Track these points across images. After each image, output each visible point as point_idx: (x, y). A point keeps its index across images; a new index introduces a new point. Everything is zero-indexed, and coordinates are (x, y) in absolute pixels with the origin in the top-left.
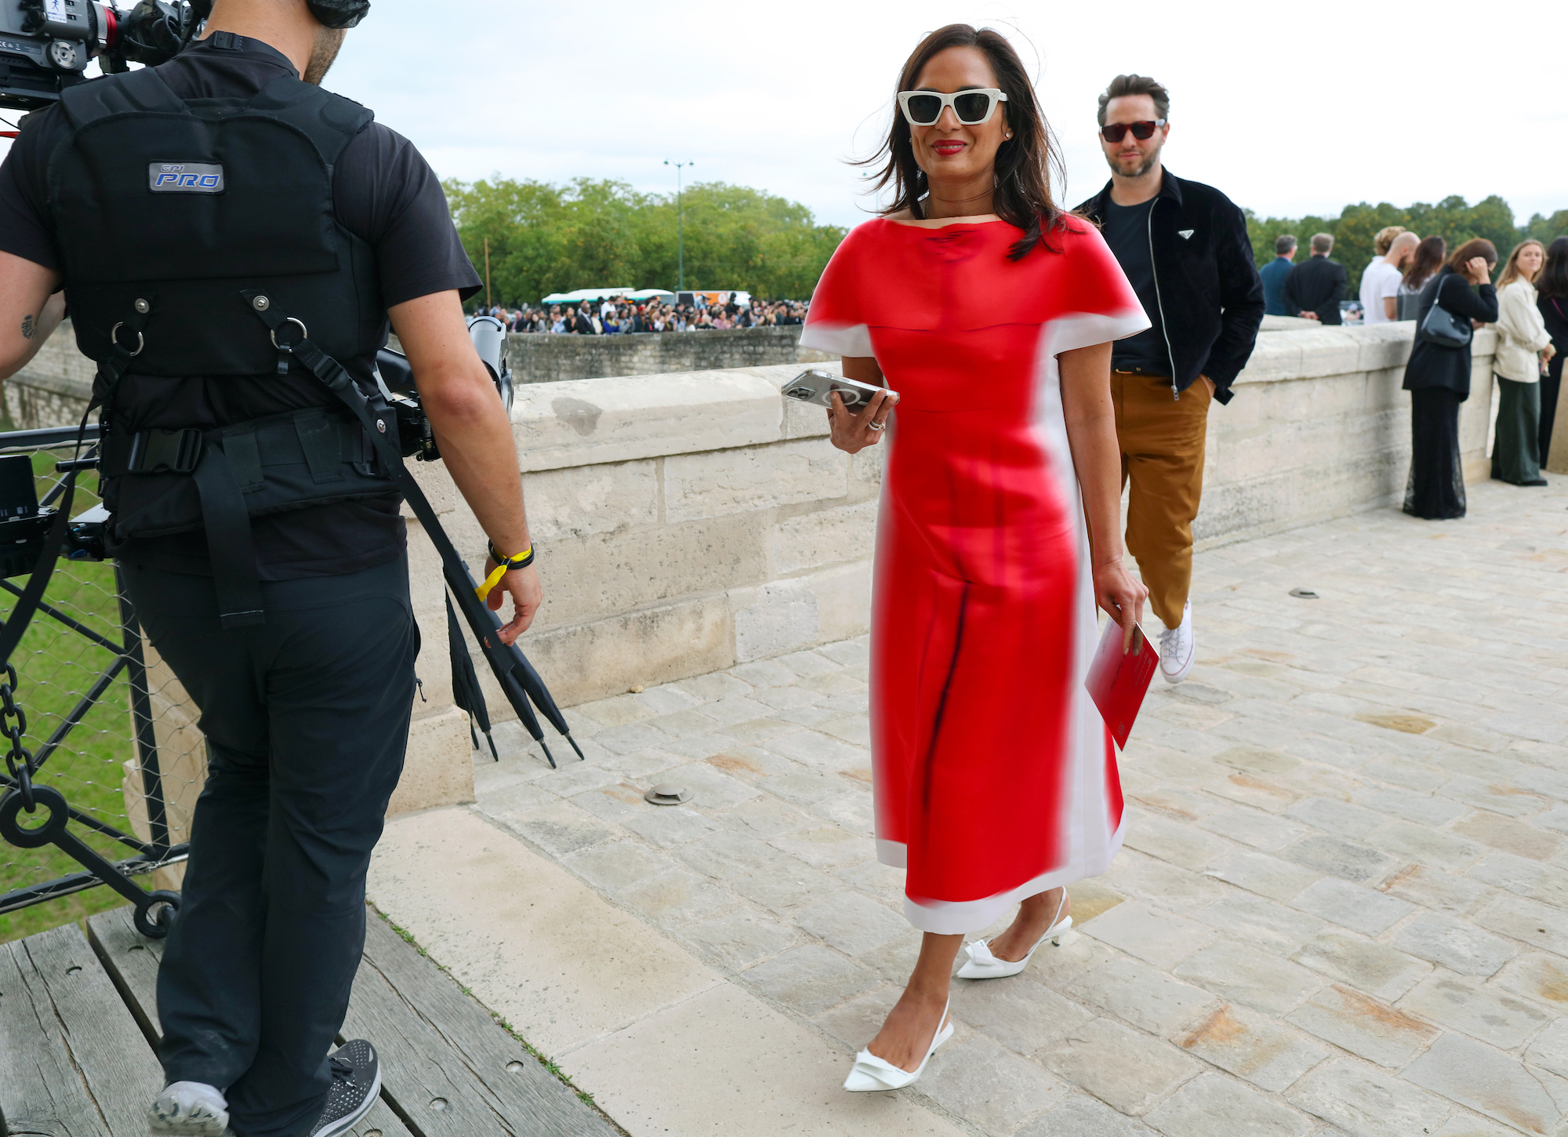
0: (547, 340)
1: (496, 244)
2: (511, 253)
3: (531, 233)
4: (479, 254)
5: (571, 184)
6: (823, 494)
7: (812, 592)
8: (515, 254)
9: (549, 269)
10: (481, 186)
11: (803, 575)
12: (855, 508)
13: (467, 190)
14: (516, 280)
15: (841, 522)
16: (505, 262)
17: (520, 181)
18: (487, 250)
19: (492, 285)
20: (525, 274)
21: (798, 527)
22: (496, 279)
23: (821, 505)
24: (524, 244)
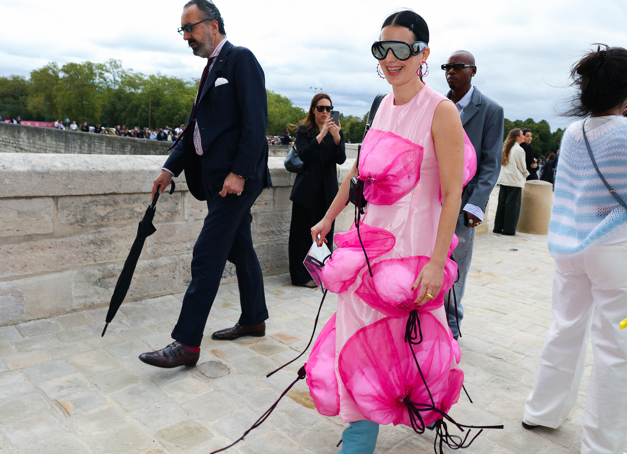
0: (146, 142)
1: (156, 101)
2: (161, 106)
3: (171, 98)
4: (147, 105)
5: (192, 81)
6: (32, 231)
7: (19, 290)
8: (163, 106)
9: (177, 114)
10: (152, 77)
11: (15, 279)
12: (61, 240)
13: (146, 78)
14: (162, 117)
15: (50, 248)
16: (158, 109)
17: (169, 77)
18: (150, 104)
19: (152, 118)
20: (167, 115)
21: (10, 250)
22: (153, 116)
23: (29, 238)
24: (167, 102)
